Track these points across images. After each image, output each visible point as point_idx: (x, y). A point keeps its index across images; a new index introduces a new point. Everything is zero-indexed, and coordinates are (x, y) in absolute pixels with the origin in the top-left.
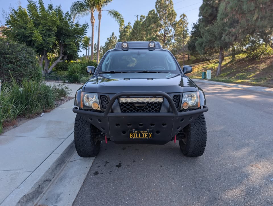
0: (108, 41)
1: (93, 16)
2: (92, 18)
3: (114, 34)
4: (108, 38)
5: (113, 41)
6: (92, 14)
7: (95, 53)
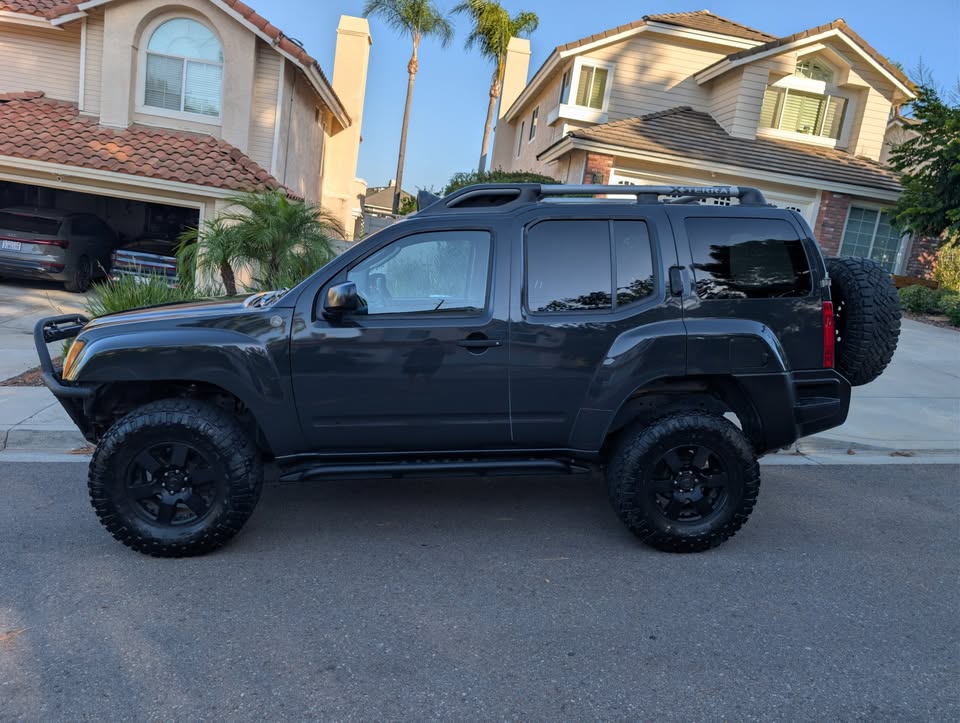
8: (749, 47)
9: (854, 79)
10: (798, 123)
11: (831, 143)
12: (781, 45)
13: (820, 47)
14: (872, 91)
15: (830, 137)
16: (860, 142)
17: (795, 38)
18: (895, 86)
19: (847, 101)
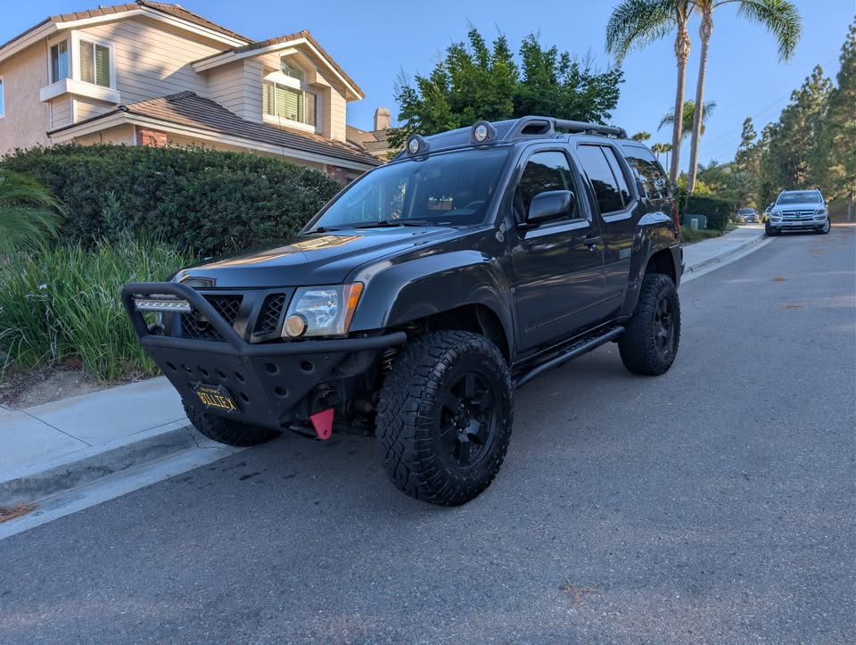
0: (794, 103)
1: (683, 34)
2: (678, 40)
3: (820, 74)
4: (794, 93)
5: (814, 100)
6: (681, 26)
7: (744, 152)
8: (237, 46)
9: (320, 80)
10: (286, 113)
11: (311, 129)
12: (260, 47)
13: (294, 51)
14: (333, 90)
15: (310, 124)
16: (332, 129)
17: (270, 43)
18: (346, 87)
19: (316, 96)
